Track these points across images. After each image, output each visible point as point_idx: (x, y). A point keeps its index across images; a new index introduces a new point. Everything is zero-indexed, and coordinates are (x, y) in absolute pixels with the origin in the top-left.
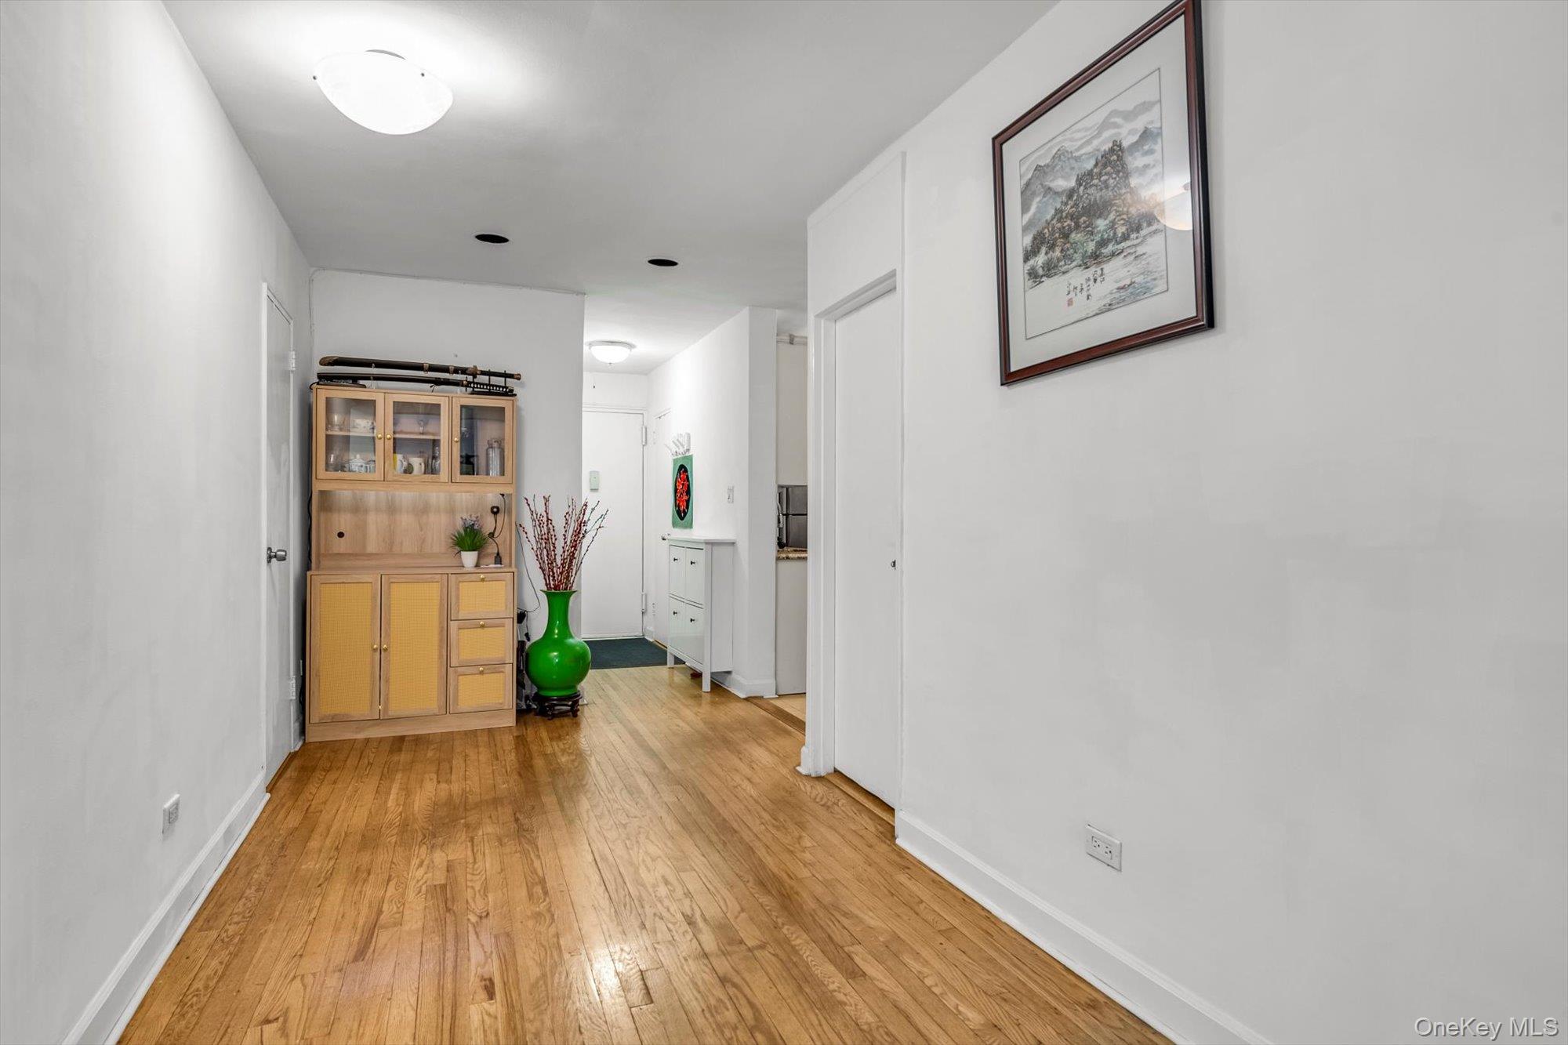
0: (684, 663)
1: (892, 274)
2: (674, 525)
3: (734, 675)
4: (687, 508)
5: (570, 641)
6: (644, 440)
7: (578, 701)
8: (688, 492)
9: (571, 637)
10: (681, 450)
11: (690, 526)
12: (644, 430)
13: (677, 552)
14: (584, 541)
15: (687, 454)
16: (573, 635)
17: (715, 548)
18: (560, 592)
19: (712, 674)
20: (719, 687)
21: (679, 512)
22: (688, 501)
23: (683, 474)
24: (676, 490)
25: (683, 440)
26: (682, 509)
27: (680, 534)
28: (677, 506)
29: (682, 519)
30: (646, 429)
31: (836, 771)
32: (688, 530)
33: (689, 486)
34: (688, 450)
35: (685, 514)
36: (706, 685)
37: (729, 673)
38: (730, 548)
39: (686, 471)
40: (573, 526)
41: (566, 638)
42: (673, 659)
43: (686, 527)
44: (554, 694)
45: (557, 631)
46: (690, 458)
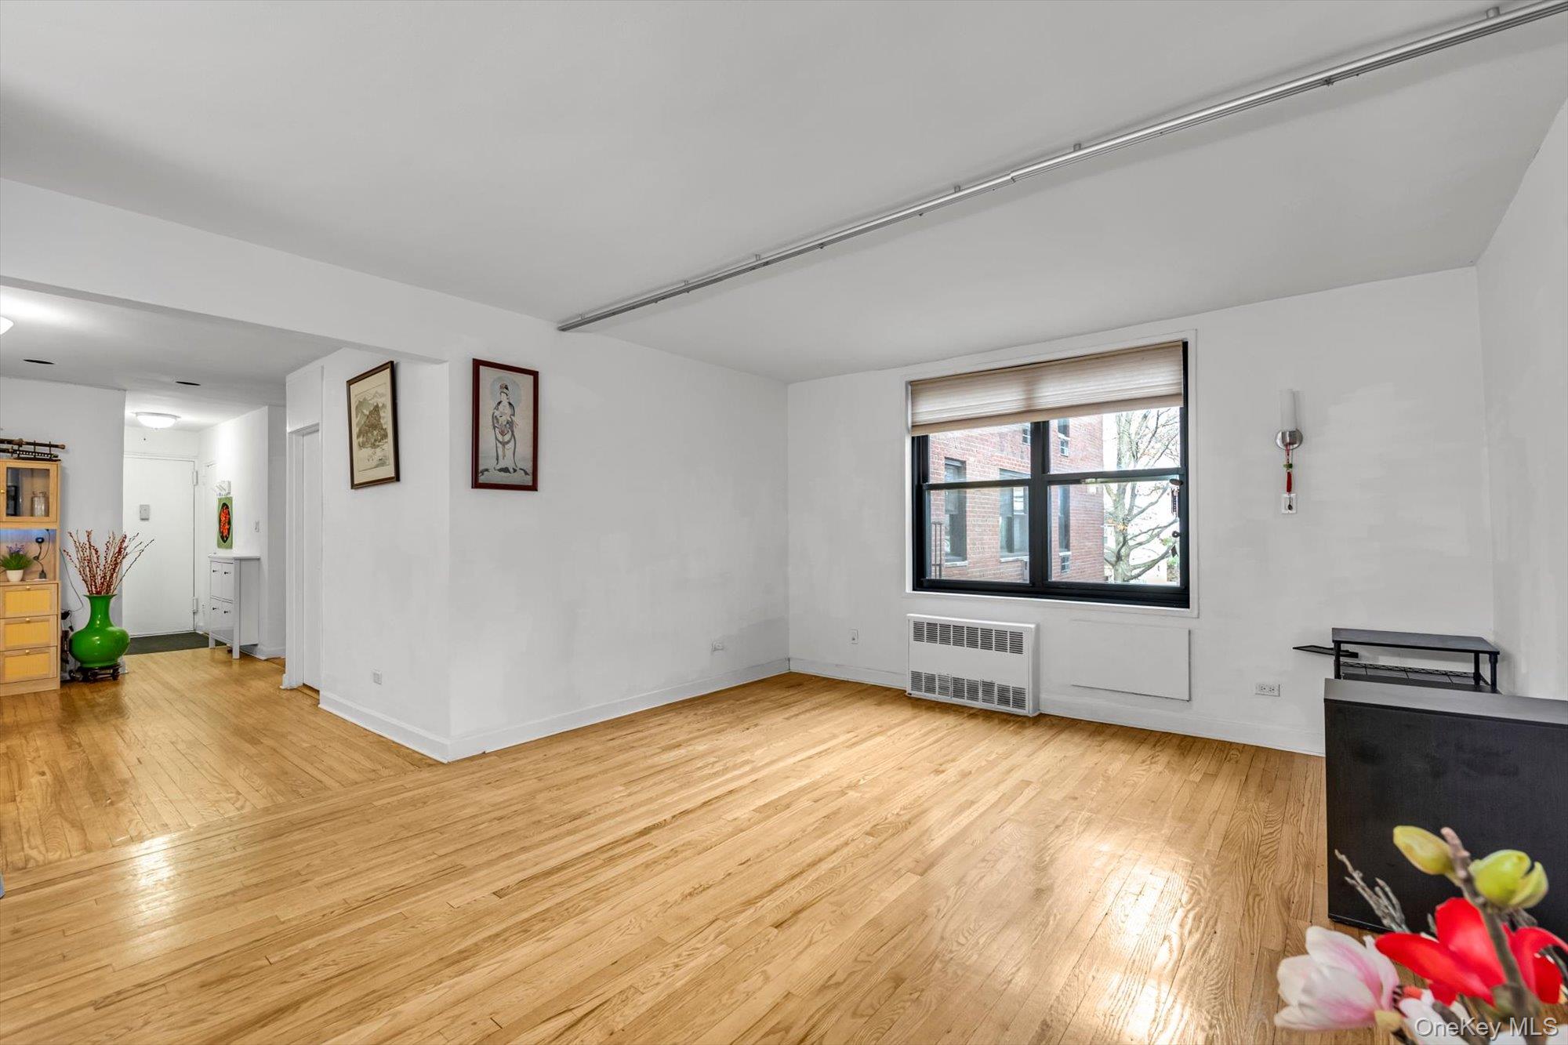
0: (226, 645)
1: (318, 424)
2: (219, 546)
3: (259, 646)
4: (229, 534)
5: (110, 629)
6: (195, 481)
7: (118, 669)
8: (229, 523)
9: (111, 626)
10: (224, 493)
11: (231, 547)
12: (195, 473)
13: (215, 566)
14: (124, 561)
15: (228, 496)
16: (113, 623)
17: (243, 562)
18: (102, 595)
19: (241, 647)
20: (247, 654)
21: (222, 537)
22: (229, 530)
23: (225, 509)
24: (220, 521)
25: (225, 486)
26: (224, 535)
27: (224, 553)
28: (221, 533)
29: (225, 542)
30: (197, 472)
31: (304, 684)
32: (229, 550)
33: (229, 519)
34: (229, 493)
35: (227, 539)
36: (236, 654)
37: (256, 645)
38: (257, 562)
39: (227, 507)
40: (114, 550)
41: (107, 626)
42: (214, 643)
43: (227, 548)
44: (97, 665)
45: (98, 622)
46: (230, 499)
